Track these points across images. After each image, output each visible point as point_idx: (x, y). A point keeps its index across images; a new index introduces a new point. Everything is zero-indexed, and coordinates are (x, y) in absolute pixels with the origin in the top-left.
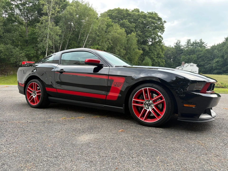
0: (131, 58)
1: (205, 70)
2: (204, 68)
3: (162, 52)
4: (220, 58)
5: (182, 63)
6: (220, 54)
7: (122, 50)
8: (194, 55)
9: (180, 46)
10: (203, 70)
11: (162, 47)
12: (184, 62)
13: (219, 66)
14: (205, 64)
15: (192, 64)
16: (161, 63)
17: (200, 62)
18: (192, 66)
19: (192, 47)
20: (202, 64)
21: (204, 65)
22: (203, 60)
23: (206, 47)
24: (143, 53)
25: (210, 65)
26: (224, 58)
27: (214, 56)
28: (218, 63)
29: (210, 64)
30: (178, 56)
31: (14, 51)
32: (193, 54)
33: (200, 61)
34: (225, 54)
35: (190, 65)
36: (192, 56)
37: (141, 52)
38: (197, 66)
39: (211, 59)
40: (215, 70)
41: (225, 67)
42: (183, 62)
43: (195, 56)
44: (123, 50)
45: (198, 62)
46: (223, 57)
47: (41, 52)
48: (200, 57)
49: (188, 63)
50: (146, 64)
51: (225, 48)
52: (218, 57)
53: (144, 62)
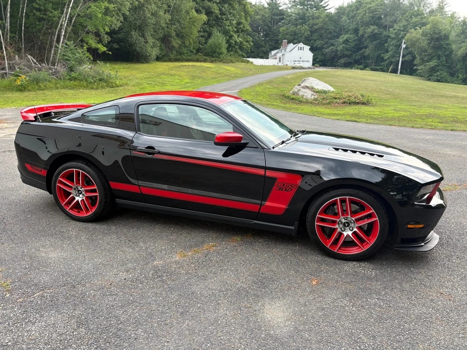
0: (184, 31)
1: (323, 57)
2: (323, 54)
3: (246, 20)
4: (351, 34)
5: (283, 44)
6: (352, 27)
7: (161, 13)
8: (304, 25)
9: (277, 4)
10: (320, 57)
11: (245, 6)
12: (286, 41)
13: (348, 50)
14: (325, 46)
15: (301, 45)
16: (244, 43)
17: (315, 40)
18: (301, 49)
19: (302, 7)
20: (320, 46)
21: (322, 48)
22: (321, 36)
23: (326, 8)
24: (209, 20)
25: (332, 49)
26: (358, 33)
27: (341, 30)
28: (346, 44)
29: (332, 45)
30: (273, 27)
32: (302, 24)
33: (315, 38)
34: (360, 26)
35: (297, 47)
36: (301, 28)
37: (204, 17)
38: (310, 49)
39: (336, 34)
40: (340, 58)
41: (358, 51)
42: (284, 41)
43: (306, 27)
44: (165, 13)
45: (312, 41)
46: (356, 31)
48: (316, 31)
49: (294, 44)
50: (216, 46)
51: (361, 12)
52: (347, 32)
53: (210, 41)
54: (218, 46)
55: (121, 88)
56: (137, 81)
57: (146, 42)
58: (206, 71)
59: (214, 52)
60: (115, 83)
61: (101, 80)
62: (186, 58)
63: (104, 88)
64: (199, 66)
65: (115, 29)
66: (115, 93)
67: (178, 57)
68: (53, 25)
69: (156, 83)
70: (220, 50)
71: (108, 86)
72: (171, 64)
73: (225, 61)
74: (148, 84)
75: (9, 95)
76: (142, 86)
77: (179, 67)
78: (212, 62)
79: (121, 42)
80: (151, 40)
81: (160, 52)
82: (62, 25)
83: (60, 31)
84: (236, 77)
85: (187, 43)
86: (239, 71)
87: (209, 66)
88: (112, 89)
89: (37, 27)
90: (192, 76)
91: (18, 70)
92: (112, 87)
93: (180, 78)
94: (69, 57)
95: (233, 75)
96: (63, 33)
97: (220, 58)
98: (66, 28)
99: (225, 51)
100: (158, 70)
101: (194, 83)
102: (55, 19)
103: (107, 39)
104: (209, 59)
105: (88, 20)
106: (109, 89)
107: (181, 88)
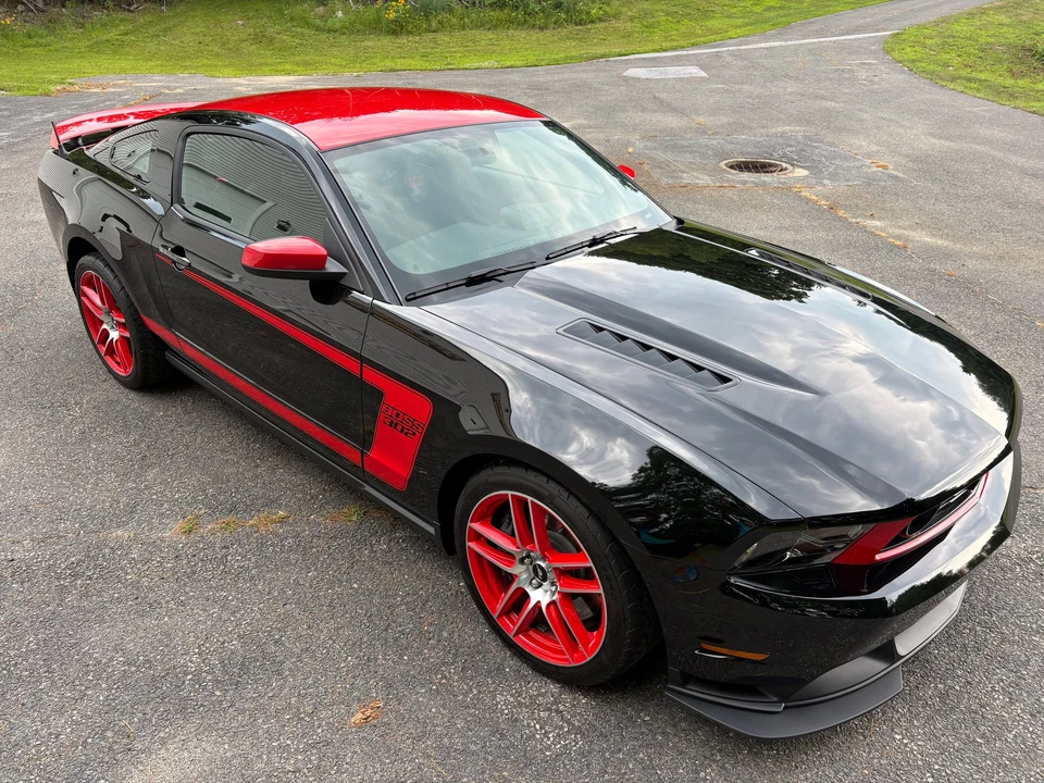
55: (600, 25)
56: (646, 6)
60: (588, 13)
61: (557, 6)
63: (561, 25)
66: (580, 39)
69: (689, 11)
71: (569, 21)
74: (667, 14)
75: (370, 44)
76: (651, 21)
88: (578, 27)
92: (580, 23)
101: (789, 8)
106: (572, 28)
107: (746, 25)
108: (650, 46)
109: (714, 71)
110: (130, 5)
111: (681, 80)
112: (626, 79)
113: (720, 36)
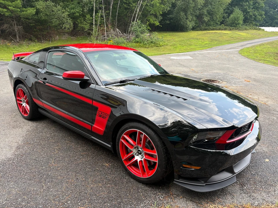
0: (213, 10)
16: (258, 16)
24: (232, 2)
31: (55, 9)
47: (88, 9)
53: (232, 16)
54: (236, 19)
55: (162, 47)
56: (174, 43)
57: (187, 19)
58: (223, 36)
59: (233, 23)
60: (160, 44)
61: (152, 42)
62: (212, 28)
63: (152, 47)
64: (220, 33)
65: (165, 12)
66: (158, 50)
67: (206, 28)
68: (132, 12)
69: (185, 44)
70: (237, 21)
71: (155, 46)
72: (200, 32)
73: (240, 29)
74: (180, 45)
76: (176, 46)
77: (205, 34)
78: (230, 30)
79: (172, 19)
80: (190, 17)
81: (195, 25)
82: (136, 11)
83: (135, 15)
84: (245, 39)
85: (215, 18)
86: (249, 36)
87: (227, 32)
89: (124, 13)
90: (212, 40)
91: (111, 37)
92: (158, 47)
93: (202, 41)
94: (137, 29)
95: (243, 39)
96: (137, 16)
97: (237, 27)
98: (138, 13)
99: (241, 22)
100: (190, 36)
101: (211, 44)
102: (133, 8)
103: (161, 18)
104: (228, 28)
105: (151, 8)
106: (155, 48)
107: (200, 48)
108: (176, 52)
109: (194, 58)
110: (41, 41)
111: (186, 59)
112: (171, 59)
113: (194, 50)
